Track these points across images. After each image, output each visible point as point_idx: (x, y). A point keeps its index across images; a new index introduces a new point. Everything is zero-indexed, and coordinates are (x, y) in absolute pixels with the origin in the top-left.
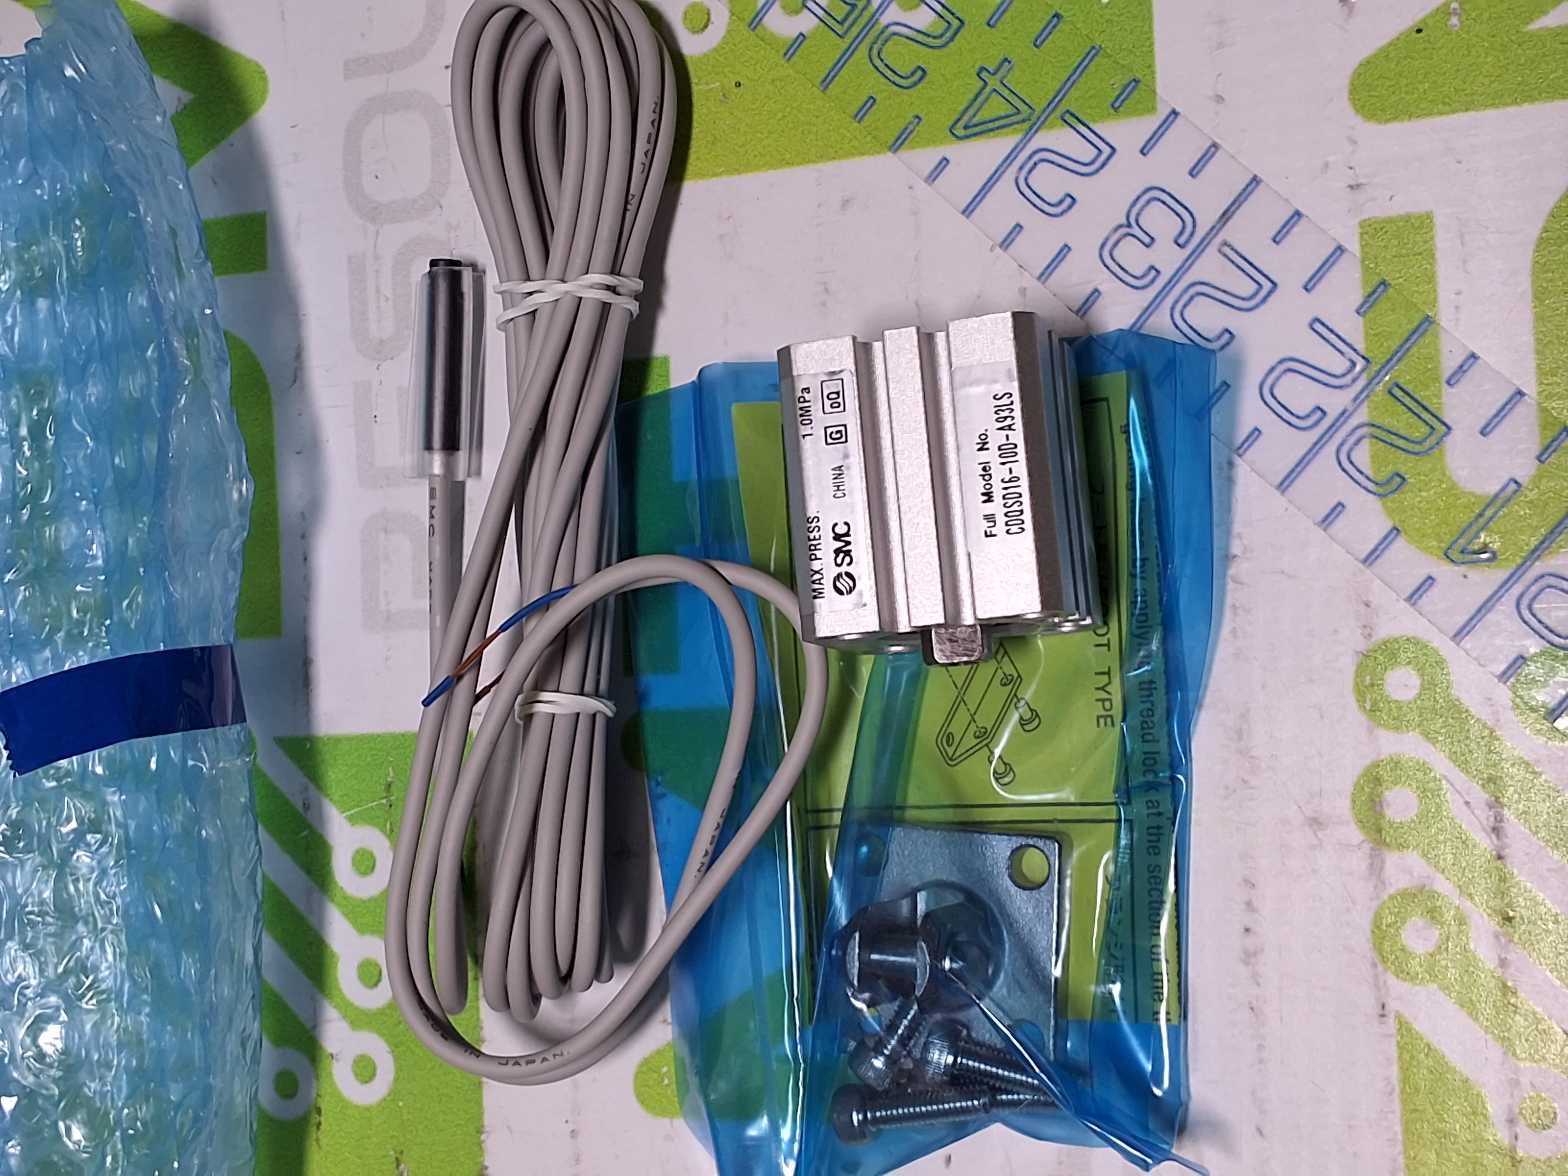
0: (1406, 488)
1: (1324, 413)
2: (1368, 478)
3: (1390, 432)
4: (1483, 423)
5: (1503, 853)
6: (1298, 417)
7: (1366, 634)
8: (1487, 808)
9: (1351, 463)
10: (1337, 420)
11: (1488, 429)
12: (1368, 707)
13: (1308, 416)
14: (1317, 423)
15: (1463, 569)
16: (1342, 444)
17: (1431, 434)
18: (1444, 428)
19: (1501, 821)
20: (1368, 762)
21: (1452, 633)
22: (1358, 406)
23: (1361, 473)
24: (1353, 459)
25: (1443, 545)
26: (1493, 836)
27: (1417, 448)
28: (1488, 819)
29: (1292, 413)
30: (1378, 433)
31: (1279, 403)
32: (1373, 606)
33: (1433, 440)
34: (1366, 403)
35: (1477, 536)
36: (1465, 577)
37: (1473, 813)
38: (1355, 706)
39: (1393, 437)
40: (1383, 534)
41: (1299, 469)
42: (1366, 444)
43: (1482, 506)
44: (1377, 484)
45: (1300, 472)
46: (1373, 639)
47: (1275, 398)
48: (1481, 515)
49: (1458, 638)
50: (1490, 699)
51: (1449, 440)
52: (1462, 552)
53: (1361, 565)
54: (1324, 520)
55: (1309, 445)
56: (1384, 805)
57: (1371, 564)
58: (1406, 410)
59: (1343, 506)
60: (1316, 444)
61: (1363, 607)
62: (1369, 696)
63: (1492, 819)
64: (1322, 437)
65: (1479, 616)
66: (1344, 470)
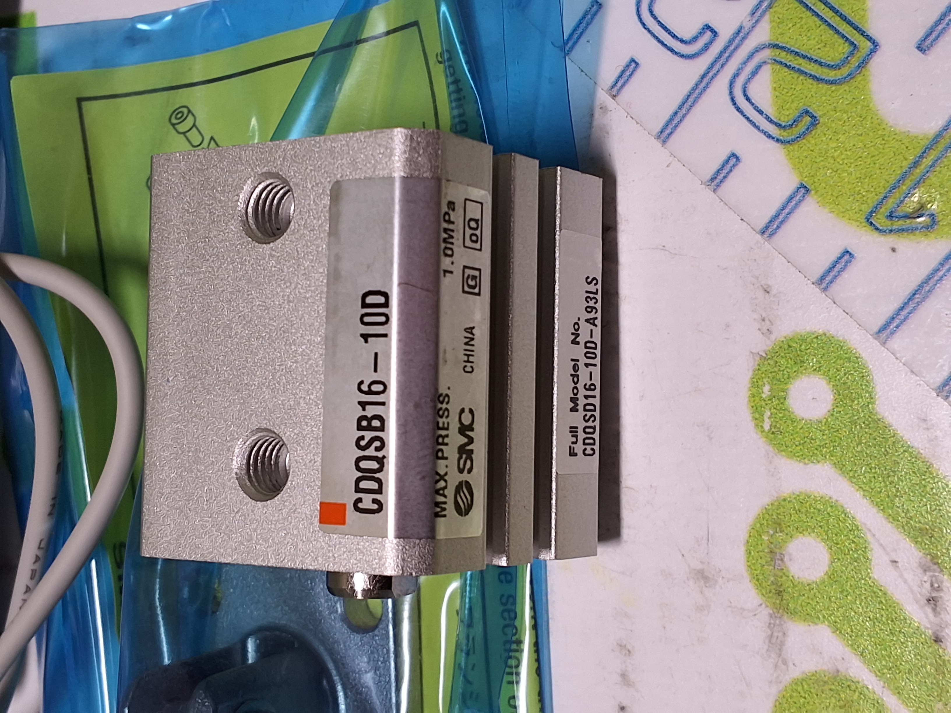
0: (819, 130)
1: (715, 33)
2: (768, 118)
3: (797, 54)
4: (921, 33)
5: (941, 634)
6: (682, 41)
7: (764, 330)
8: (920, 571)
9: (748, 99)
10: (731, 41)
11: (928, 42)
12: (767, 427)
13: (695, 39)
14: (707, 47)
15: (891, 240)
16: (736, 75)
17: (851, 54)
18: (869, 44)
19: (939, 589)
20: (766, 500)
21: (876, 329)
22: (757, 22)
23: (761, 112)
24: (750, 94)
25: (864, 207)
26: (929, 610)
27: (832, 75)
28: (921, 586)
29: (674, 36)
30: (783, 56)
31: (659, 23)
32: (773, 292)
33: (854, 62)
34: (767, 17)
35: (909, 194)
36: (894, 250)
37: (901, 576)
38: (751, 425)
39: (801, 61)
40: (787, 193)
41: (684, 111)
42: (766, 73)
43: (918, 152)
44: (779, 126)
45: (684, 116)
46: (773, 337)
47: (655, 18)
48: (916, 164)
49: (884, 335)
50: (925, 420)
51: (876, 61)
52: (890, 216)
53: (759, 236)
54: (713, 179)
55: (696, 78)
56: (786, 559)
57: (771, 235)
58: (819, 22)
59: (738, 159)
60: (703, 77)
61: (760, 294)
62: (768, 413)
63: (927, 585)
64: (712, 65)
65: (911, 305)
66: (738, 109)
